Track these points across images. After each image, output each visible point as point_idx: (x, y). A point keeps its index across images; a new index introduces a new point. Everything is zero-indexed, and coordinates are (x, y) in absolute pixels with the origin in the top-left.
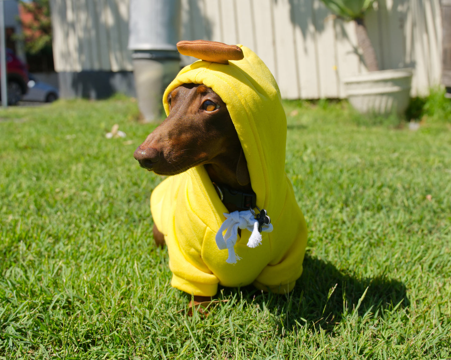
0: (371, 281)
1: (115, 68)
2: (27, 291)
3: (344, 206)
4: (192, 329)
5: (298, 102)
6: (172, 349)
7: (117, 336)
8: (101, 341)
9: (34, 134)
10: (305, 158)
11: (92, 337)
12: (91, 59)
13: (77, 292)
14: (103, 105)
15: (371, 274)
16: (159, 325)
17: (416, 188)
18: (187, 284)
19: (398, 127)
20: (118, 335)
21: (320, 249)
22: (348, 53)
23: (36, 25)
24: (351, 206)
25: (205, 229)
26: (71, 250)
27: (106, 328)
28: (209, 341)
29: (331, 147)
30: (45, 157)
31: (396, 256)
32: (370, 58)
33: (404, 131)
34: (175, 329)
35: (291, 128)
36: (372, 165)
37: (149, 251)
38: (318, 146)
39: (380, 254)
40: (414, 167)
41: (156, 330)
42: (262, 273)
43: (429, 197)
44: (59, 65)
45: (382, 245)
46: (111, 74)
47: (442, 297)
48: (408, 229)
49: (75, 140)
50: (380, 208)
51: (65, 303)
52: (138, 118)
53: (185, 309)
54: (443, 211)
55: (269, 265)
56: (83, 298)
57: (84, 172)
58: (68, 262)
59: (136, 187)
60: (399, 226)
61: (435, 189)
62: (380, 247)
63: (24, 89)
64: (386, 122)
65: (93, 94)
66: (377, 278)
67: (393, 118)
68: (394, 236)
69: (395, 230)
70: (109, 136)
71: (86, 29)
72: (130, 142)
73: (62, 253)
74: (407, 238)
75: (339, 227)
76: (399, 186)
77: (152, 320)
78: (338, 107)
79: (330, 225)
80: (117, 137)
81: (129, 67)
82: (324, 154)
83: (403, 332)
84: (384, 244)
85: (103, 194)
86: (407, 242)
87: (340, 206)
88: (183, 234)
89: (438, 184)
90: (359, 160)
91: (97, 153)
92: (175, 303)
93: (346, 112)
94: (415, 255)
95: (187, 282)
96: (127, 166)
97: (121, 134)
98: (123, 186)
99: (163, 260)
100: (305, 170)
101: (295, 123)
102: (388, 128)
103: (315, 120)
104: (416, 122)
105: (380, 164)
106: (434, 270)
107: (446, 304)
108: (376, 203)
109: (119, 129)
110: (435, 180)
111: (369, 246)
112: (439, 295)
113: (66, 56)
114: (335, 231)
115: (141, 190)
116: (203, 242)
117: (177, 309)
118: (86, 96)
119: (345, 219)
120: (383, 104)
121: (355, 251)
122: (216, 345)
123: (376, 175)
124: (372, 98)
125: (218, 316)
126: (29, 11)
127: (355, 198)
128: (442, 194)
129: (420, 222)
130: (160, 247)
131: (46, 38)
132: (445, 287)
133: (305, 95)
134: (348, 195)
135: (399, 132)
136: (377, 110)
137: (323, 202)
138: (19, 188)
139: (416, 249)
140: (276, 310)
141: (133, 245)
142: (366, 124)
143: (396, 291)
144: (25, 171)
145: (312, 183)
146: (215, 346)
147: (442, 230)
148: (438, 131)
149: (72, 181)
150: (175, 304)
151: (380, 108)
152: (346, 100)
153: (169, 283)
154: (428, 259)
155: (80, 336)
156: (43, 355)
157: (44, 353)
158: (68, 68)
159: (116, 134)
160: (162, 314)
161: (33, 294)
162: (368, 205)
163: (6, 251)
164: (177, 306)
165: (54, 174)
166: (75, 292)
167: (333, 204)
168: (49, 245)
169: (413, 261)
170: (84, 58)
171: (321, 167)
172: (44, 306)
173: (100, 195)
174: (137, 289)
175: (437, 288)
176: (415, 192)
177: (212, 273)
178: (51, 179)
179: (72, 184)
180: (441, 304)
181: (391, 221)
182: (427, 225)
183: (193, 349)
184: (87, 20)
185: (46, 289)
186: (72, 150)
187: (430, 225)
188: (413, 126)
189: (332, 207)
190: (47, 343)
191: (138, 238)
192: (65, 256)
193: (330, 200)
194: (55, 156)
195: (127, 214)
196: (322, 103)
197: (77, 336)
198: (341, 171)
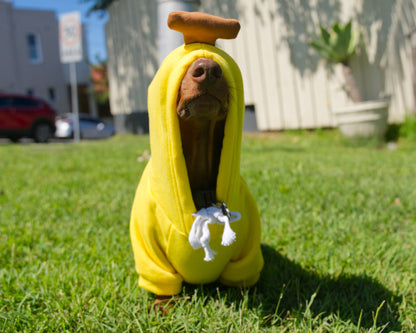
5: (298, 132)
10: (295, 172)
19: (379, 147)
23: (103, 81)
25: (171, 226)
29: (320, 164)
39: (345, 253)
43: (397, 200)
44: (115, 109)
45: (348, 243)
48: (374, 228)
54: (409, 212)
55: (232, 261)
60: (367, 226)
61: (402, 194)
62: (346, 245)
65: (140, 130)
67: (375, 141)
68: (360, 235)
69: (362, 229)
70: (140, 159)
74: (372, 236)
75: (313, 228)
76: (372, 192)
79: (305, 227)
82: (312, 168)
86: (371, 239)
87: (318, 210)
89: (406, 189)
90: (340, 172)
93: (337, 138)
94: (378, 251)
95: (151, 283)
103: (313, 145)
104: (393, 143)
105: (359, 175)
106: (395, 265)
108: (349, 206)
111: (336, 244)
112: (395, 289)
113: (120, 102)
114: (308, 231)
120: (366, 130)
123: (354, 184)
127: (331, 202)
128: (409, 198)
129: (386, 221)
132: (402, 282)
133: (305, 125)
134: (326, 201)
139: (378, 246)
140: (233, 305)
143: (355, 286)
147: (406, 228)
152: (337, 128)
154: (389, 255)
162: (342, 208)
167: (311, 208)
170: (133, 103)
175: (394, 282)
176: (385, 196)
177: (176, 272)
181: (360, 221)
182: (392, 224)
187: (396, 224)
188: (392, 146)
189: (310, 211)
193: (309, 205)
196: (318, 131)
198: (323, 181)
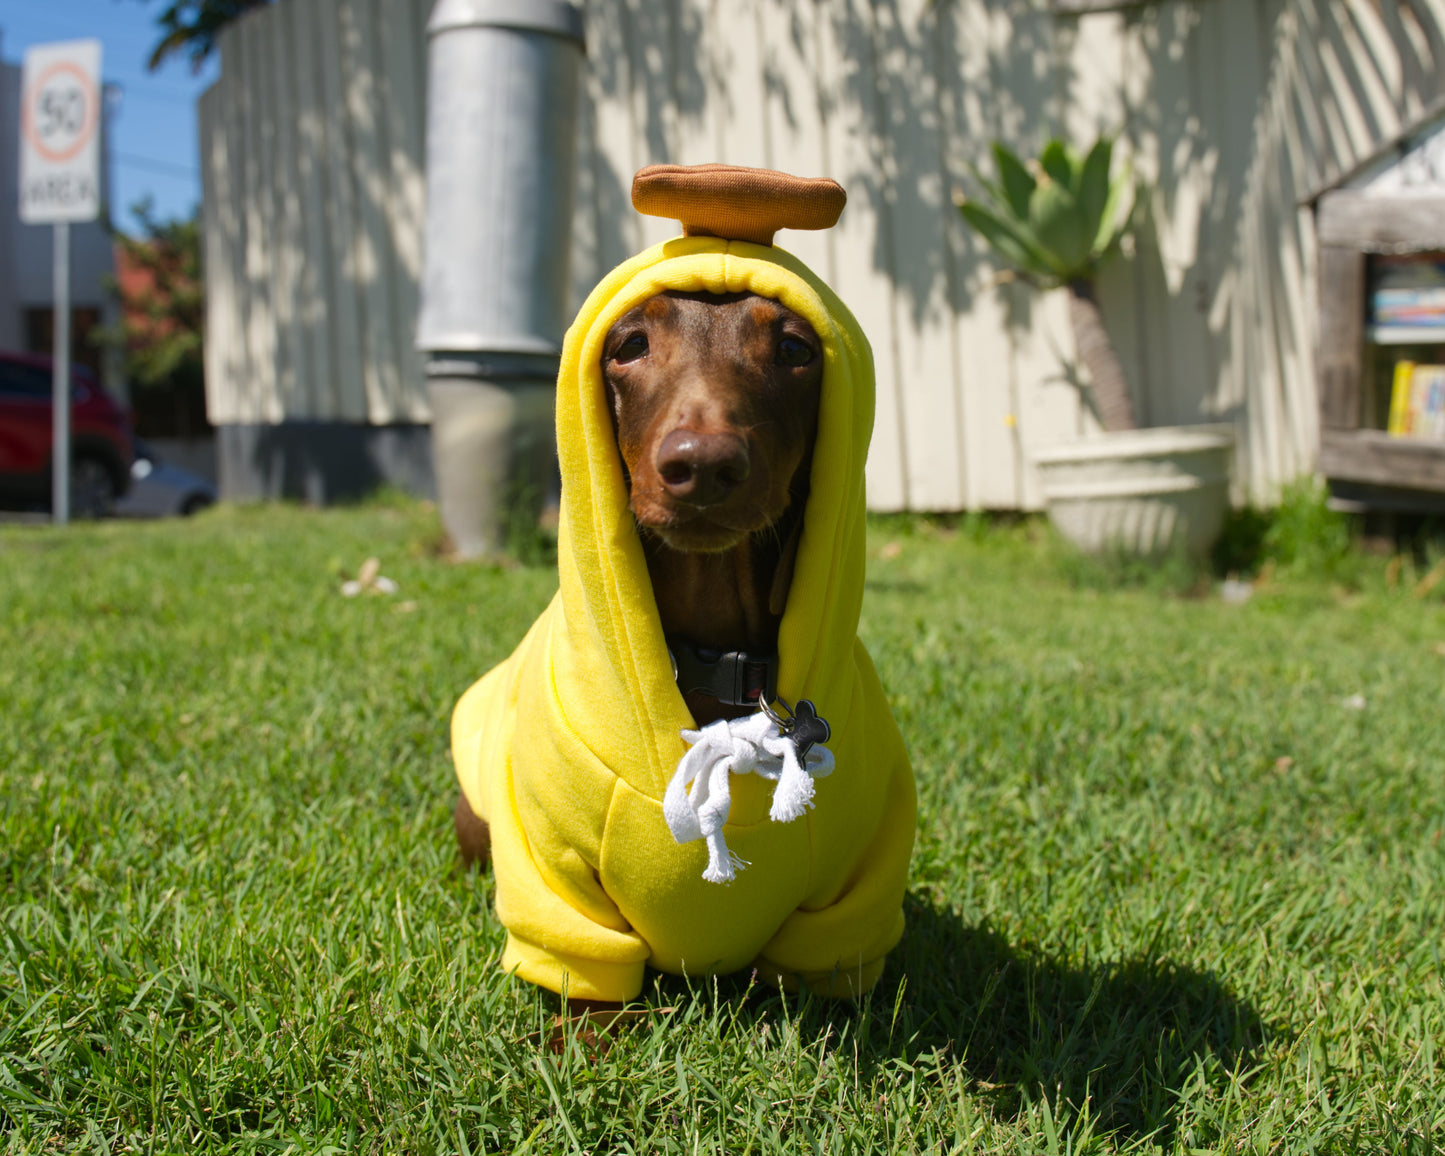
0: (1113, 973)
1: (380, 414)
2: (63, 969)
3: (1034, 783)
4: (562, 1089)
5: (902, 520)
6: (494, 1144)
7: (326, 1096)
8: (276, 1112)
9: (134, 580)
10: (920, 654)
11: (251, 1103)
12: (309, 380)
13: (213, 976)
14: (341, 521)
15: (1114, 952)
16: (460, 1075)
17: (1246, 739)
18: (550, 962)
19: (1192, 592)
20: (330, 1093)
21: (958, 884)
22: (1049, 380)
23: (160, 302)
24: (1054, 782)
25: (612, 785)
26: (210, 868)
27: (293, 1076)
28: (612, 1123)
29: (996, 633)
30: (159, 634)
31: (1189, 908)
32: (1110, 396)
33: (1210, 605)
34: (505, 1085)
35: (881, 588)
36: (1116, 680)
37: (443, 876)
38: (958, 628)
39: (1140, 903)
40: (1239, 687)
41: (449, 1086)
42: (780, 933)
43: (1284, 762)
44: (223, 404)
45: (1145, 880)
46: (368, 429)
47: (1329, 1020)
48: (1222, 841)
49: (250, 599)
50: (1139, 786)
51: (174, 1004)
52: (438, 547)
53: (542, 1032)
54: (1326, 799)
55: (803, 909)
56: (233, 992)
57: (268, 674)
58: (195, 897)
59: (418, 718)
60: (1198, 833)
61: (1299, 744)
62: (1140, 885)
63: (120, 483)
64: (1157, 580)
65: (315, 485)
66: (1132, 964)
67: (1174, 567)
68: (1183, 859)
69: (1184, 842)
70: (350, 589)
71: (301, 297)
72: (408, 606)
73: (182, 873)
74: (1222, 862)
75: (1018, 834)
76: (1195, 729)
77: (438, 1058)
78: (1018, 535)
79: (990, 827)
80: (373, 592)
81: (420, 413)
82: (975, 647)
83: (1211, 1114)
84: (1150, 876)
85: (320, 732)
86: (1222, 872)
87: (1021, 778)
88: (539, 805)
89: (1309, 729)
90: (1077, 666)
91: (313, 630)
92: (511, 1012)
93: (1040, 550)
94: (1246, 905)
95: (551, 957)
96: (396, 664)
97: (385, 585)
98: (379, 711)
99: (484, 903)
100: (920, 684)
101: (893, 577)
102: (1163, 596)
103: (952, 571)
104: (1241, 580)
105: (1140, 677)
106: (1305, 948)
107: (1342, 1038)
108: (1127, 773)
109: (379, 573)
110: (1301, 721)
111: (1107, 883)
112: (1322, 1013)
113: (241, 372)
114: (1003, 842)
115: (431, 726)
116: (606, 827)
117: (518, 1032)
118: (294, 492)
119: (1035, 814)
120: (1147, 526)
121: (1066, 893)
122: (634, 1137)
123: (1126, 704)
124: (1117, 507)
125: (643, 1054)
126: (143, 262)
127: (1064, 759)
128: (1323, 757)
129: (1258, 823)
130: (476, 866)
131: (187, 340)
132: (1339, 995)
133: (921, 500)
134: (1044, 752)
135: (1193, 606)
136: (1129, 543)
137: (971, 766)
138: (74, 708)
139: (1248, 890)
141: (395, 860)
142: (1099, 585)
143: (1191, 1002)
144: (95, 668)
145: (941, 718)
146: (631, 1142)
147: (1325, 850)
148: (1307, 606)
149: (232, 697)
150: (511, 1017)
151: (1138, 536)
152: (1041, 515)
153: (495, 958)
154: (1283, 919)
155: (212, 1097)
156: (94, 1151)
157: (97, 1143)
158: (247, 414)
159: (371, 584)
160: (468, 1042)
161: (79, 975)
162: (1102, 778)
163: (13, 862)
164: (518, 1024)
165: (179, 678)
166: (208, 975)
167: (1000, 773)
168: (144, 851)
169: (1241, 921)
170: (291, 379)
171: (965, 678)
172: (109, 1010)
173: (309, 733)
174: (397, 969)
175: (1315, 992)
176: (1242, 748)
177: (628, 929)
178: (172, 692)
179: (232, 705)
180: (1330, 1040)
181: (1174, 818)
182: (1280, 831)
183: (561, 1145)
184: (303, 273)
185: (122, 963)
186: (239, 619)
187: (1290, 835)
188: (1235, 591)
189: (995, 781)
190: (110, 1117)
191: (412, 841)
192: (188, 881)
193: (990, 762)
194: (187, 634)
195: (386, 783)
196: (971, 522)
197: (202, 1094)
198: (1025, 690)
